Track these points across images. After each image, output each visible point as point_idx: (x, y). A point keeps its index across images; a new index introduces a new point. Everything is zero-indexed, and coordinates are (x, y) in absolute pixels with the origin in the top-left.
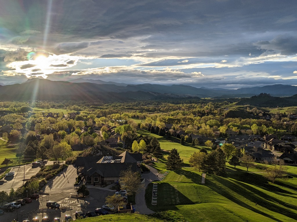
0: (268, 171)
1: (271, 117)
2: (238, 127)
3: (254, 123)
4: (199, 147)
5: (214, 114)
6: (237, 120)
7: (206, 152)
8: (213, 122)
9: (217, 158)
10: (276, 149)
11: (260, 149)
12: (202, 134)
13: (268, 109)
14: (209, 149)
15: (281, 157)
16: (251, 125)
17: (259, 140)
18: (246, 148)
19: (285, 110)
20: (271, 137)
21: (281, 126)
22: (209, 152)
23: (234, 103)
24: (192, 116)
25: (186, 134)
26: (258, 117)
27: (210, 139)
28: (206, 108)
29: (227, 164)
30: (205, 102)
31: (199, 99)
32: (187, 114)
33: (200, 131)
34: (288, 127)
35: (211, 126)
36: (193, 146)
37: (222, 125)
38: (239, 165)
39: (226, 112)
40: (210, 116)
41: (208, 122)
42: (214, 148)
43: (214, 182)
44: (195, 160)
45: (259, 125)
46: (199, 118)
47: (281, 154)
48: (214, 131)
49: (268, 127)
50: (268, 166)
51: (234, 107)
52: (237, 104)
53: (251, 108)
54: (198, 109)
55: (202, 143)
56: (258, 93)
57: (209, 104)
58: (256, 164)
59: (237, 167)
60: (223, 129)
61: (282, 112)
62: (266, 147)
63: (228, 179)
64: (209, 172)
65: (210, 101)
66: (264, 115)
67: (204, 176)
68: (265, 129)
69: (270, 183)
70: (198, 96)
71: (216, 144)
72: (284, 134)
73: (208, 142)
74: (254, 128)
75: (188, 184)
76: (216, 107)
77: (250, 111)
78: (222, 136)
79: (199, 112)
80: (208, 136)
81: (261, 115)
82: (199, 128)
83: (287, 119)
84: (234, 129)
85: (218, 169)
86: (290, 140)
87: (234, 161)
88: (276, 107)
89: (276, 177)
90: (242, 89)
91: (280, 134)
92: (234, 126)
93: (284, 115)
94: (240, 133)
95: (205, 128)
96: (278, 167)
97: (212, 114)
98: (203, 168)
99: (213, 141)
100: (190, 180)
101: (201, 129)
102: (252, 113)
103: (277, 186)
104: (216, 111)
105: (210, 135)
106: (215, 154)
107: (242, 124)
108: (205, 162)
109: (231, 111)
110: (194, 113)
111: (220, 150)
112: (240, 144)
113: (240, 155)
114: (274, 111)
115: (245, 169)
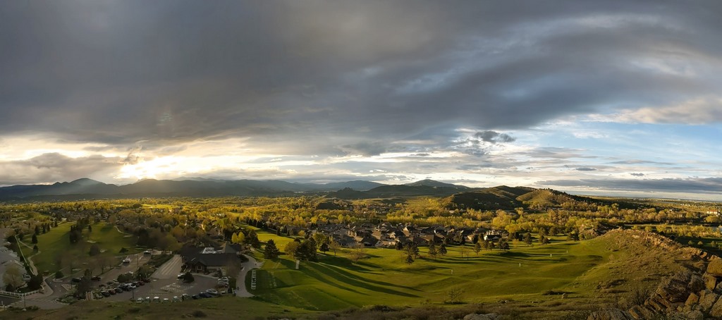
0: (351, 254)
1: (353, 208)
2: (327, 218)
3: (340, 213)
4: (293, 237)
5: (306, 207)
6: (326, 211)
7: (299, 241)
8: (305, 213)
9: (309, 246)
10: (357, 235)
11: (345, 236)
12: (296, 225)
13: (351, 201)
14: (302, 239)
15: (362, 242)
16: (338, 215)
17: (344, 228)
18: (334, 236)
19: (365, 202)
20: (353, 225)
21: (361, 216)
22: (302, 241)
23: (324, 196)
24: (286, 209)
25: (282, 225)
26: (343, 208)
27: (303, 230)
28: (300, 200)
29: (318, 251)
30: (299, 196)
31: (292, 193)
32: (282, 207)
33: (295, 222)
34: (367, 215)
35: (304, 218)
36: (288, 236)
37: (313, 216)
38: (328, 250)
39: (316, 204)
40: (303, 208)
41: (301, 214)
42: (307, 237)
43: (307, 267)
44: (290, 249)
45: (344, 215)
46: (293, 210)
47: (362, 239)
48: (307, 222)
49: (351, 216)
50: (352, 250)
51: (323, 200)
52: (326, 197)
53: (337, 201)
54: (292, 202)
55: (295, 233)
56: (343, 188)
57: (302, 197)
58: (342, 249)
59: (326, 253)
60: (314, 220)
61: (362, 203)
62: (350, 234)
63: (319, 264)
64: (302, 259)
65: (303, 194)
66: (348, 206)
67: (298, 262)
68: (349, 218)
69: (353, 264)
70: (293, 190)
71: (308, 233)
72: (364, 222)
73: (302, 232)
74: (340, 218)
75: (284, 270)
76: (308, 200)
77: (337, 203)
78: (313, 226)
79: (293, 205)
80: (302, 227)
81: (345, 206)
82: (293, 220)
83: (366, 209)
84: (324, 219)
85: (310, 256)
86: (369, 227)
87: (324, 248)
88: (357, 199)
89: (358, 258)
90: (330, 184)
91: (361, 222)
92: (324, 216)
93: (364, 206)
94: (329, 223)
95: (299, 219)
96: (359, 250)
97: (305, 206)
98: (297, 255)
99: (306, 231)
100: (285, 267)
101: (294, 221)
102: (338, 205)
103: (358, 265)
104: (308, 204)
105: (303, 226)
106: (307, 243)
107: (330, 215)
108: (299, 250)
109: (321, 203)
110: (289, 206)
111: (312, 239)
112: (329, 232)
113: (329, 242)
114: (356, 202)
115: (333, 254)
